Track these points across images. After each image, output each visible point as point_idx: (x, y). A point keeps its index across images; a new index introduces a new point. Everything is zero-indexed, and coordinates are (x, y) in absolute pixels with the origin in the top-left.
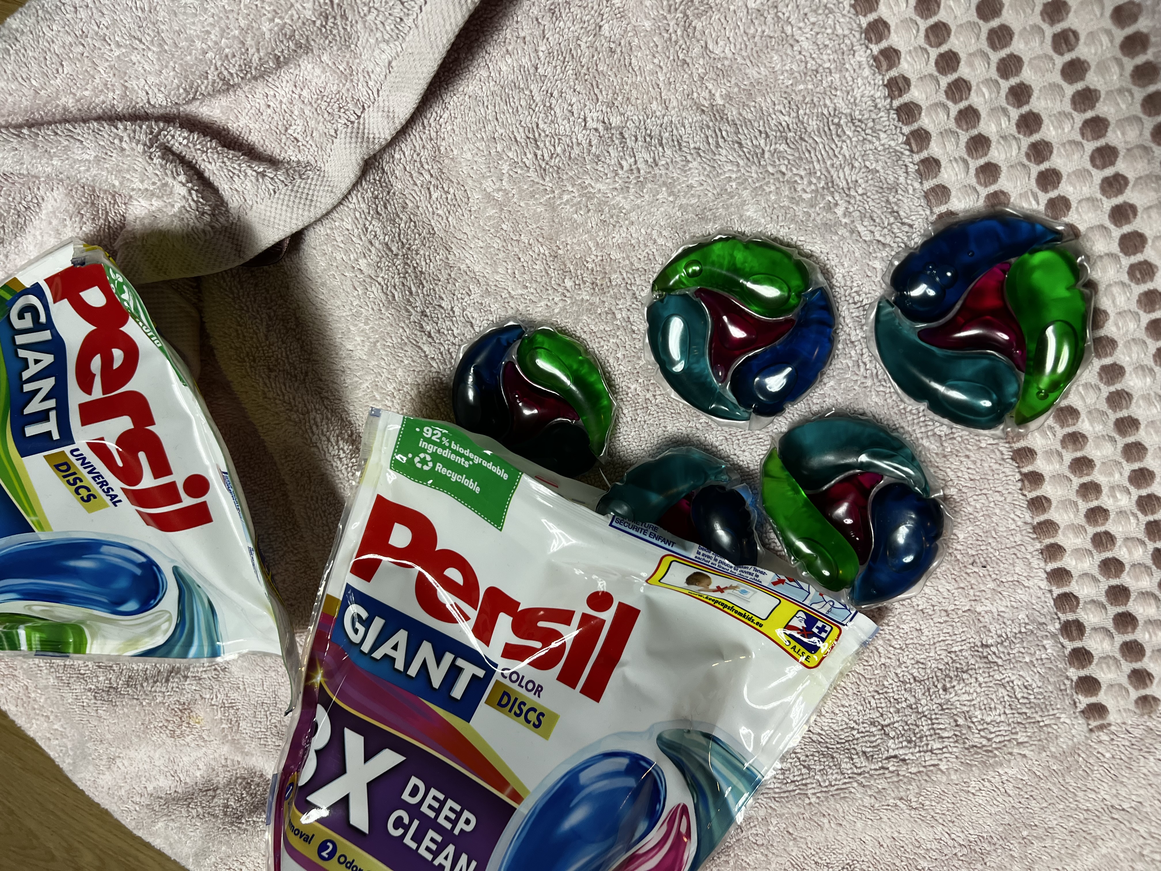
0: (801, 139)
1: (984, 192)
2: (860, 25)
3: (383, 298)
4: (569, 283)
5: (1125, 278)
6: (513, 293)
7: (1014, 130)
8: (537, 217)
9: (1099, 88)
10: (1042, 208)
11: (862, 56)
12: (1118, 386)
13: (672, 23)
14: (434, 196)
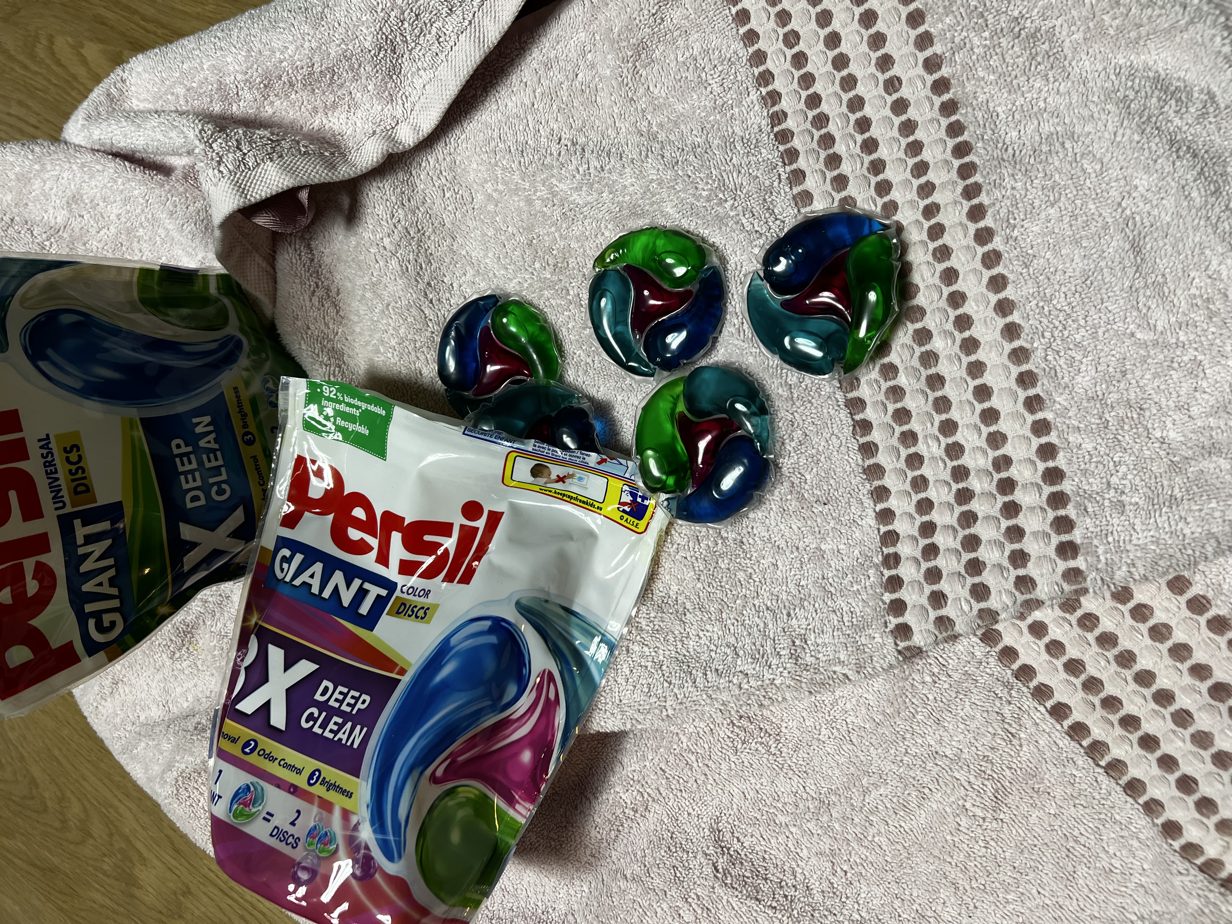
0: (706, 152)
1: (838, 197)
2: (753, 74)
3: (399, 269)
4: (537, 265)
5: (930, 259)
6: (497, 273)
7: (858, 150)
8: (519, 210)
9: (917, 119)
10: (879, 209)
11: (754, 96)
12: (928, 347)
13: (625, 71)
14: (448, 195)
